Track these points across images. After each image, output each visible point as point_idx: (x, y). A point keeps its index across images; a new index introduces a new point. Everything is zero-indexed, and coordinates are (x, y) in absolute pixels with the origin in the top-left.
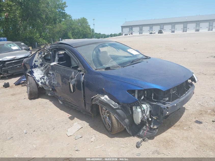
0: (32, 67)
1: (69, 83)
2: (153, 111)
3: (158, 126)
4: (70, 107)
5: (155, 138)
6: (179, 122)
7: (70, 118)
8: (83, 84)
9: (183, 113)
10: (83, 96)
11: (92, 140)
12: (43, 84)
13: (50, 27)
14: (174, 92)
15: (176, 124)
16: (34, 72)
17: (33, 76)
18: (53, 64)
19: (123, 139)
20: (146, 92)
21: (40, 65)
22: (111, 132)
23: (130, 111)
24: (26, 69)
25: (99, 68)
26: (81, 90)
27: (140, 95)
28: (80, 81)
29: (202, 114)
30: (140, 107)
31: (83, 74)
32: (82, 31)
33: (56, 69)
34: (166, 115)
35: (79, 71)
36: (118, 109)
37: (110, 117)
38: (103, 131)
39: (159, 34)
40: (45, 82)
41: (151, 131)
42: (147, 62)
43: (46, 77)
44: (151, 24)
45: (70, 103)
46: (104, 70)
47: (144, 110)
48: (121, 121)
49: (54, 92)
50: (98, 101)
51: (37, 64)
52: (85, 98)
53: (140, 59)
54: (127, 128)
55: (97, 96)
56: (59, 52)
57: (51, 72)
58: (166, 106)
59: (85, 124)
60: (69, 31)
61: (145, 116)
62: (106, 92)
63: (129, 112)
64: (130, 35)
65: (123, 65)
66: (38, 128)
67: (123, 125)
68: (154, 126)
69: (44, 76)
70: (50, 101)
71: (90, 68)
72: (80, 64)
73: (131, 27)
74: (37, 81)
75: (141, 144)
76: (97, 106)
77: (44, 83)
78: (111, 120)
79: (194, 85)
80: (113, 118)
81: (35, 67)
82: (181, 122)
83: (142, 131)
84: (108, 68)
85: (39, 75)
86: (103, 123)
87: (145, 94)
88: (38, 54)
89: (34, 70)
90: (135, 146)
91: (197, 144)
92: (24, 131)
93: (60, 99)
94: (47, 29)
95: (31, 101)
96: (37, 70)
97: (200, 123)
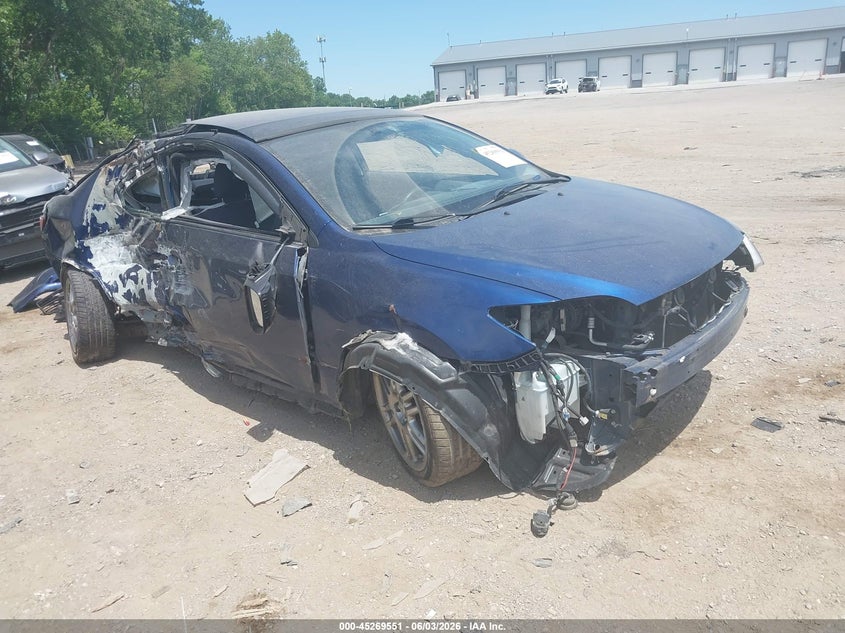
0: (82, 233)
1: (247, 290)
2: (593, 387)
3: (613, 447)
4: (250, 386)
5: (605, 493)
6: (693, 428)
7: (253, 432)
8: (305, 289)
9: (705, 395)
10: (306, 342)
11: (353, 513)
12: (135, 299)
13: (144, 72)
14: (674, 310)
15: (680, 437)
16: (93, 250)
17: (90, 270)
18: (170, 215)
19: (476, 504)
20: (562, 312)
21: (117, 221)
22: (427, 477)
23: (503, 392)
24: (57, 241)
25: (368, 223)
26: (297, 316)
27: (539, 326)
28: (293, 279)
29: (776, 393)
30: (545, 373)
31: (301, 252)
32: (276, 85)
33: (188, 235)
34: (647, 401)
35: (284, 236)
36: (455, 385)
37: (425, 418)
38: (395, 476)
39: (582, 93)
40: (143, 290)
41: (588, 468)
42: (559, 194)
43: (143, 273)
44: (549, 56)
45: (252, 371)
46: (389, 231)
47: (560, 387)
48: (469, 434)
49: (180, 330)
50: (373, 356)
51: (102, 217)
52: (314, 350)
53: (529, 184)
54: (494, 461)
55: (366, 337)
56: (196, 162)
57: (165, 251)
58: (646, 364)
59: (319, 454)
60: (224, 88)
61: (565, 410)
62: (403, 321)
63: (498, 397)
64: (468, 101)
65: (465, 208)
66: (127, 480)
67: (477, 448)
68: (597, 447)
69: (136, 269)
70: (167, 367)
71: (332, 224)
72: (288, 210)
73: (471, 69)
74: (107, 290)
75: (552, 520)
76: (365, 376)
77: (138, 296)
78: (427, 431)
79: (745, 282)
80: (436, 422)
81: (98, 230)
82: (701, 428)
83: (550, 469)
84: (404, 224)
85: (115, 265)
86: (394, 445)
87: (560, 322)
88: (106, 176)
89: (90, 242)
90: (528, 530)
91: (768, 509)
92: (69, 494)
93: (209, 358)
94: (133, 81)
95: (85, 371)
96: (107, 243)
97: (774, 426)
